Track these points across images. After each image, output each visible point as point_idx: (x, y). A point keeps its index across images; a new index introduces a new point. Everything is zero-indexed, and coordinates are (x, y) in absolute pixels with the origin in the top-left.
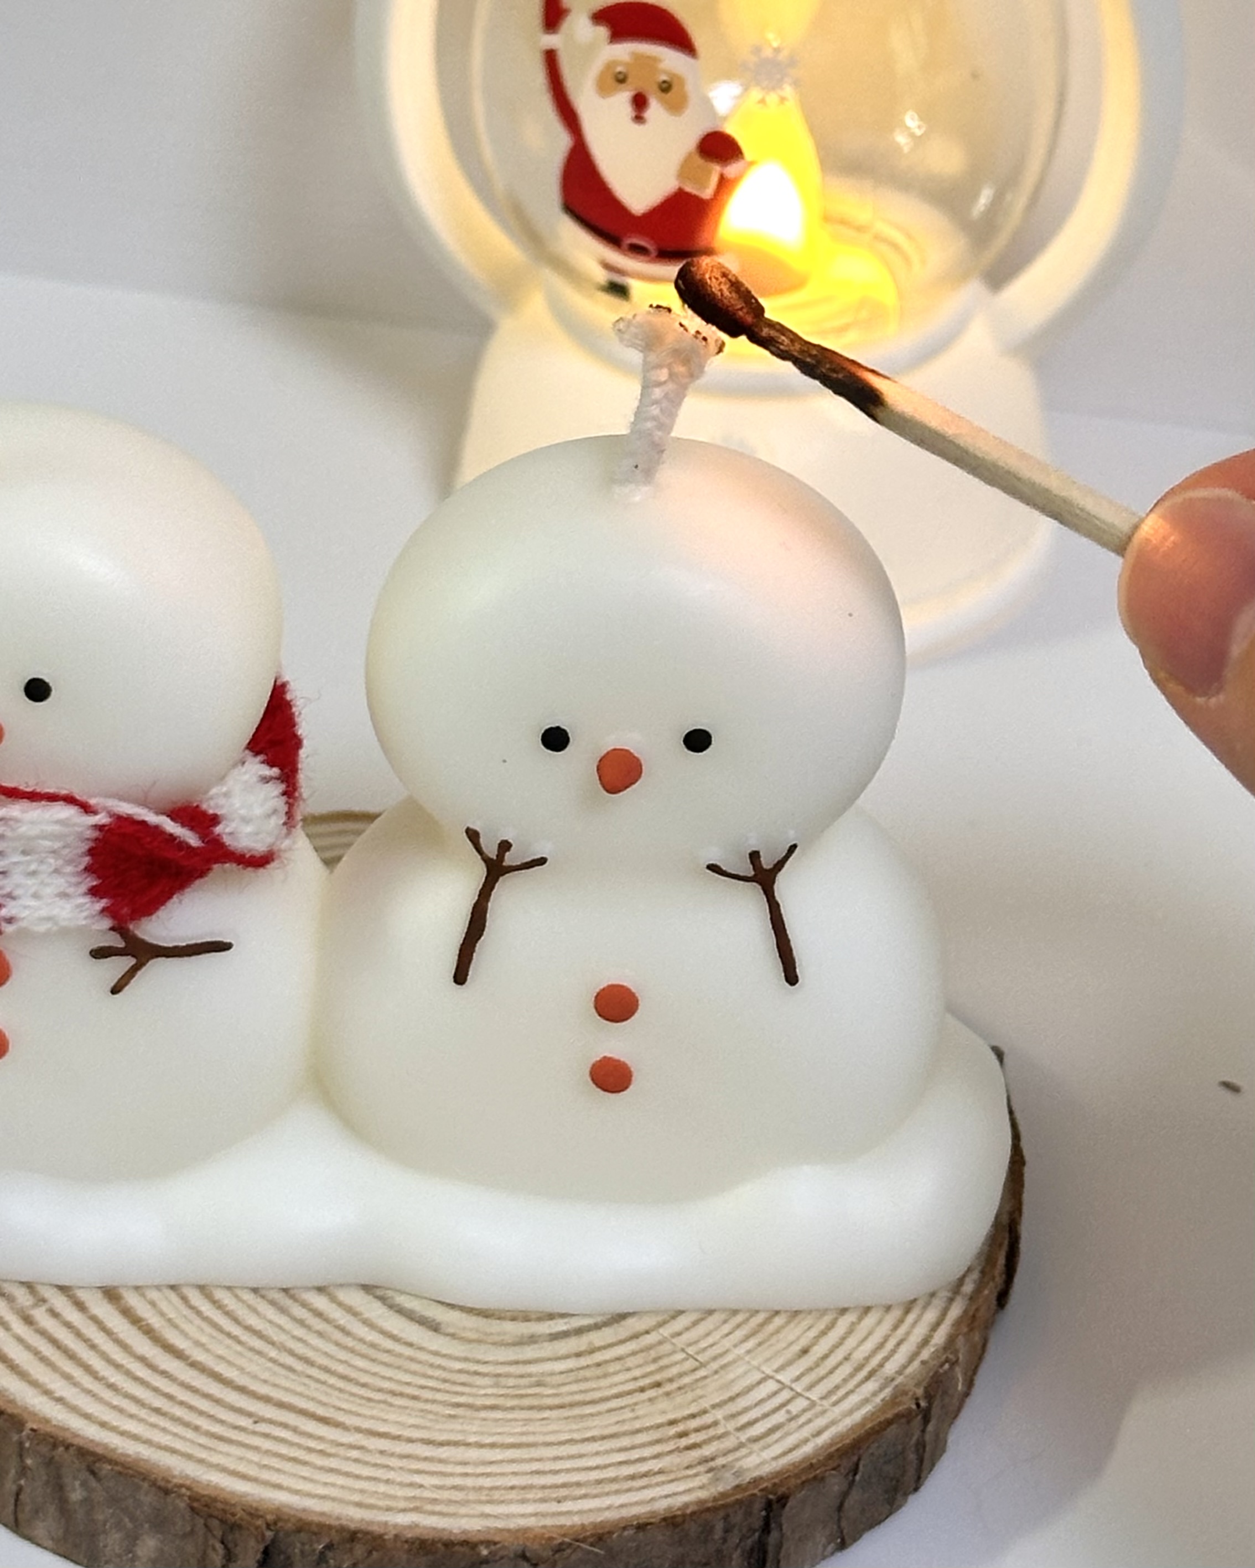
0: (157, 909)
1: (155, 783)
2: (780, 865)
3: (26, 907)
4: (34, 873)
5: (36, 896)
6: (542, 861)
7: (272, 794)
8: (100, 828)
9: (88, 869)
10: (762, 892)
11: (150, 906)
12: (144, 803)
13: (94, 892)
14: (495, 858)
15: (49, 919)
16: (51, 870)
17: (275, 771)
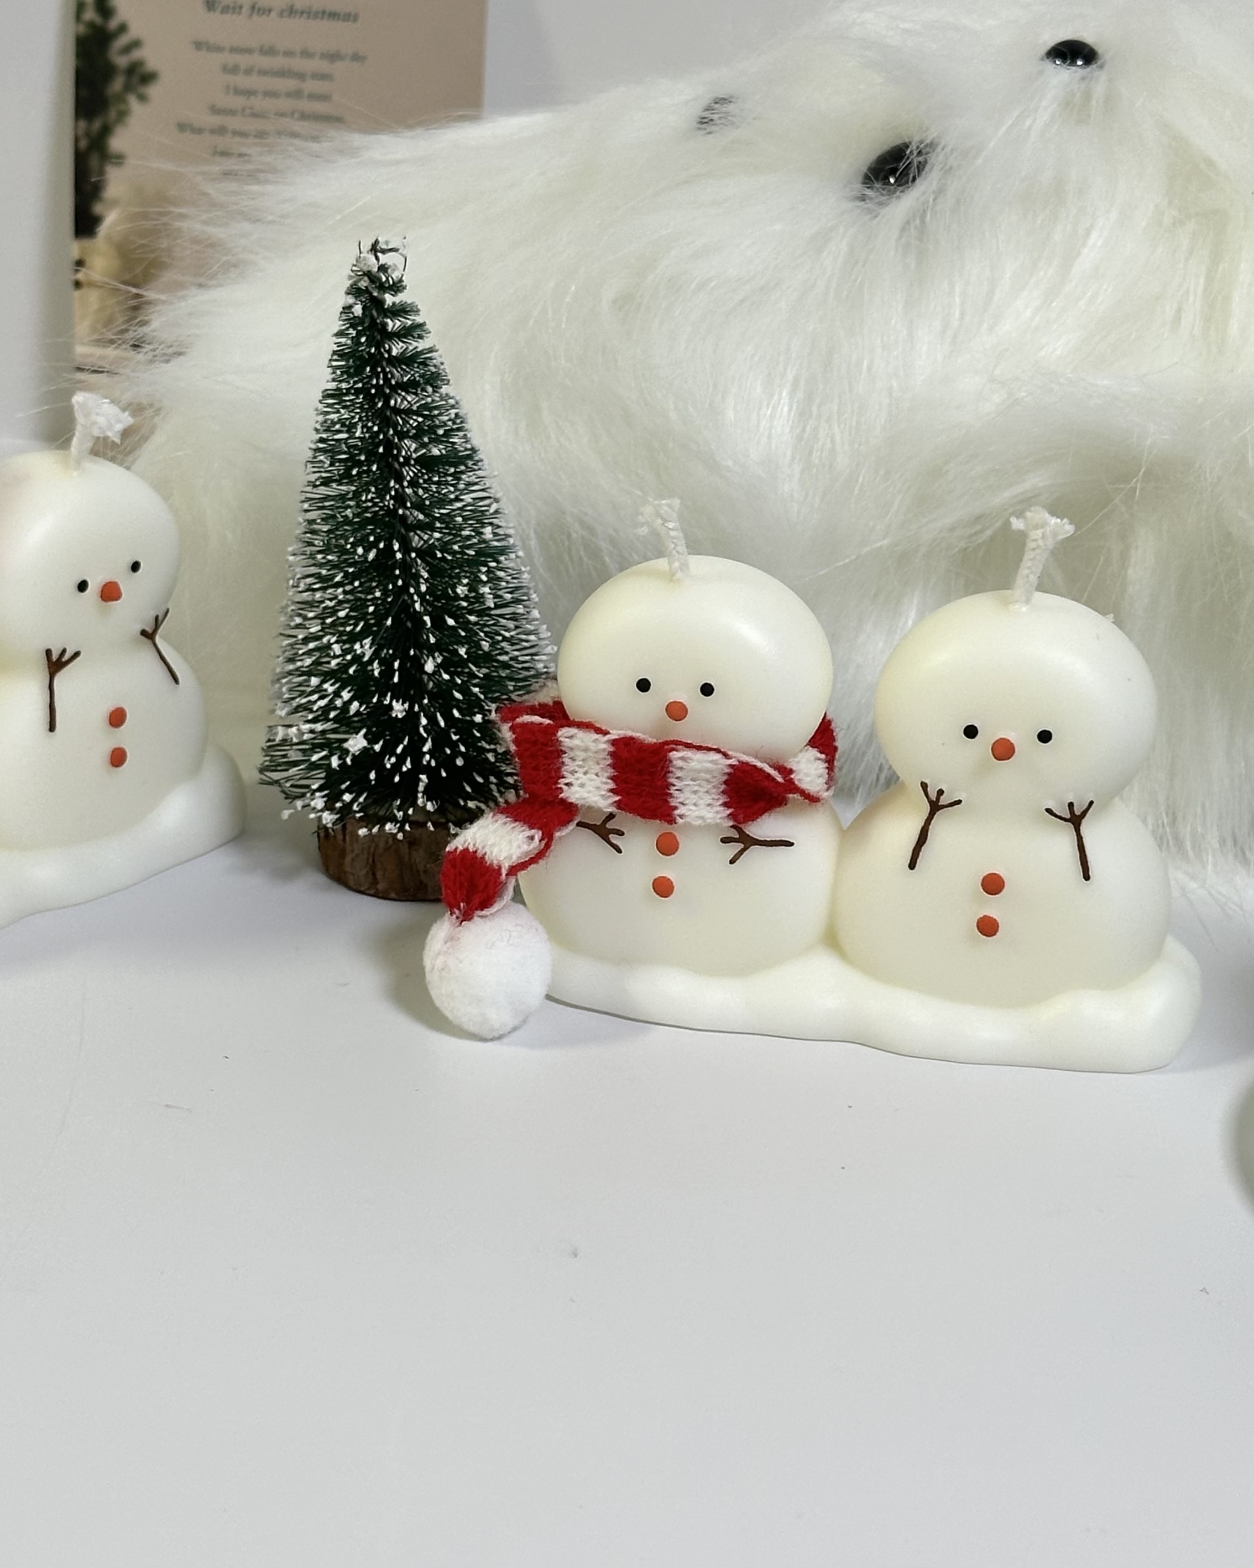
0: (757, 818)
1: (762, 747)
2: (1084, 813)
3: (690, 810)
4: (695, 792)
5: (695, 805)
6: (959, 802)
7: (821, 767)
8: (731, 766)
9: (723, 792)
10: (1074, 830)
11: (753, 816)
12: (756, 757)
13: (725, 805)
14: (935, 800)
15: (702, 818)
16: (705, 790)
17: (823, 756)
